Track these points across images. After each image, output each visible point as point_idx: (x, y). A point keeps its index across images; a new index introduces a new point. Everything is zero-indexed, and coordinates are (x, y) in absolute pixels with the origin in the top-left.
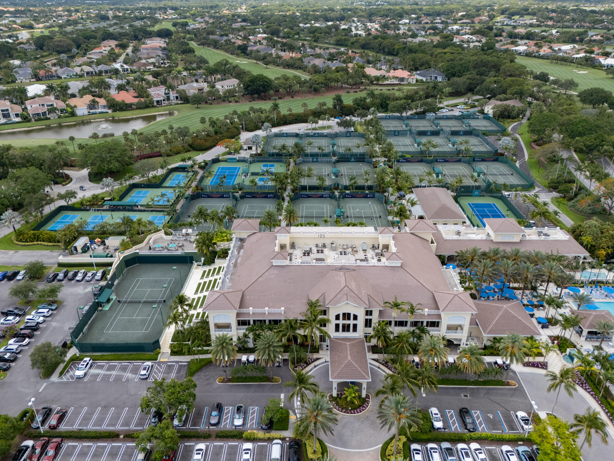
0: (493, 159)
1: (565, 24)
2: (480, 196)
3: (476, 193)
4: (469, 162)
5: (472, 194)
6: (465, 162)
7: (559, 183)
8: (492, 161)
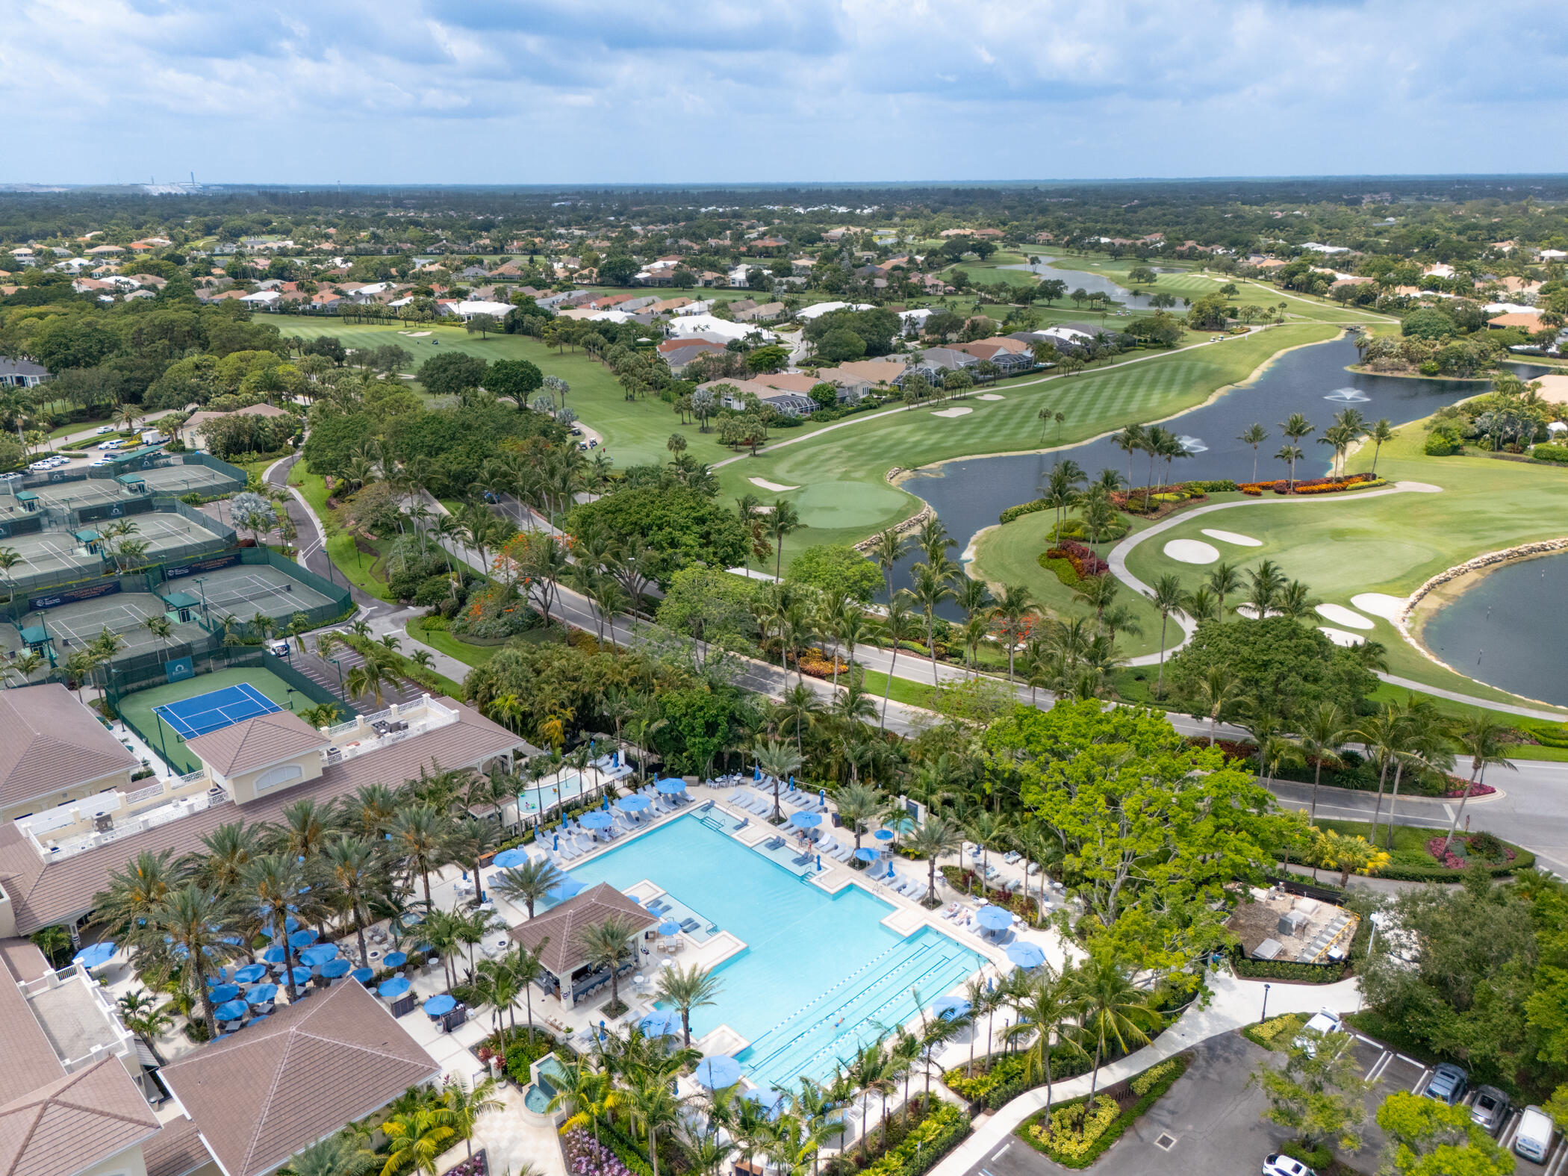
0: (225, 561)
1: (361, 246)
2: (197, 675)
3: (180, 668)
4: (148, 585)
5: (167, 677)
6: (137, 589)
7: (414, 579)
8: (225, 566)
